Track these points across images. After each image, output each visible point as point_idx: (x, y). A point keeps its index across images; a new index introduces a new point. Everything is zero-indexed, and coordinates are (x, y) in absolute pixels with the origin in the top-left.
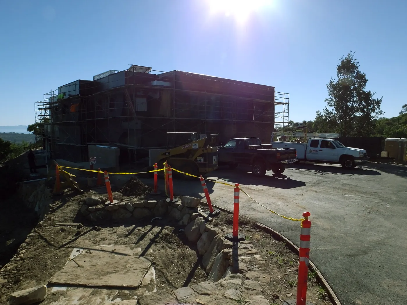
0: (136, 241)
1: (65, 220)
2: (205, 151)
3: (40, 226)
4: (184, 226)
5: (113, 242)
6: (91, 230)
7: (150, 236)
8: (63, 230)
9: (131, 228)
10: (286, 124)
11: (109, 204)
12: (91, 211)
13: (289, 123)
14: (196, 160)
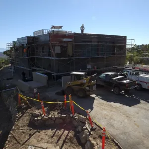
0: (56, 141)
1: (24, 126)
2: (90, 84)
3: (13, 130)
4: (79, 132)
5: (46, 141)
6: (36, 132)
7: (63, 138)
8: (23, 132)
9: (54, 131)
10: (133, 46)
11: (44, 117)
12: (35, 121)
13: (134, 45)
14: (85, 88)
